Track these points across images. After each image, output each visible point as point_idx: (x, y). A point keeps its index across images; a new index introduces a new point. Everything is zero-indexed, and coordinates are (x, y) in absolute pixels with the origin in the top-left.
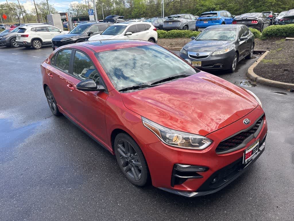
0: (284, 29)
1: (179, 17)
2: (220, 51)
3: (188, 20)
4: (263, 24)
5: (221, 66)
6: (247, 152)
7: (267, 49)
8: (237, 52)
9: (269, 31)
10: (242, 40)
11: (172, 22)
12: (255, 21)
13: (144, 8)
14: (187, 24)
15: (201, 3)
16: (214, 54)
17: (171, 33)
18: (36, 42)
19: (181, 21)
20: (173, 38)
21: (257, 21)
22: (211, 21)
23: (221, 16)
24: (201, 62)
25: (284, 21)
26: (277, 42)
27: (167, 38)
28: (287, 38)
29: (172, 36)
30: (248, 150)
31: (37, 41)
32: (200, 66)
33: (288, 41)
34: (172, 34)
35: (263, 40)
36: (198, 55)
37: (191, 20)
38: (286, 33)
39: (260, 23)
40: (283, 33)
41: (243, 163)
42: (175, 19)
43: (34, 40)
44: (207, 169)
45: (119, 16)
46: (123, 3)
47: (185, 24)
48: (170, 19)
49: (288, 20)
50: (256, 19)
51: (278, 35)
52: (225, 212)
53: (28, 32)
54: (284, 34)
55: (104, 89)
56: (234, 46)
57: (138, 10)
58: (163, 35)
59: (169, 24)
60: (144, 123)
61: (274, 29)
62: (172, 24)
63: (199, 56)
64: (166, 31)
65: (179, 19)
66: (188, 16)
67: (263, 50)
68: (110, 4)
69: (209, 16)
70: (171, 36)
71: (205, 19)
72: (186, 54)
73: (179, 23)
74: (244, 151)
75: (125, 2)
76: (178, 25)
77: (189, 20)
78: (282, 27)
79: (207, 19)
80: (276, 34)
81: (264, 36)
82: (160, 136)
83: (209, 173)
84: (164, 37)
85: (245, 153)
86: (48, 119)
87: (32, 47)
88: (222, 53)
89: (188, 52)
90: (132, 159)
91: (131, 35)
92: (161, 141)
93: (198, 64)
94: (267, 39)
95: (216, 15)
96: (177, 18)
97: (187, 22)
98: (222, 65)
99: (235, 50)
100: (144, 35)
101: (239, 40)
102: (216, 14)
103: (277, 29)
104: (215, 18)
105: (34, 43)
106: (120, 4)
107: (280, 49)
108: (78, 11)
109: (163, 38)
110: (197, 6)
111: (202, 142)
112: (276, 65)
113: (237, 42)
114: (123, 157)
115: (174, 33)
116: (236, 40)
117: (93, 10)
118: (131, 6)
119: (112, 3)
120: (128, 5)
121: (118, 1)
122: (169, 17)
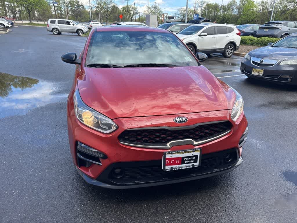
1: (279, 23)
3: (291, 28)
5: (289, 80)
6: (168, 156)
11: (268, 29)
16: (282, 64)
17: (260, 40)
19: (280, 29)
20: (262, 46)
24: (262, 71)
27: (255, 45)
29: (261, 44)
30: (171, 154)
32: (262, 75)
34: (262, 42)
36: (261, 62)
41: (162, 169)
42: (275, 26)
44: (105, 157)
46: (231, 10)
47: (286, 33)
48: (267, 26)
52: (124, 217)
58: (252, 41)
59: (264, 31)
62: (267, 31)
63: (263, 63)
64: (256, 38)
65: (279, 26)
70: (259, 44)
72: (249, 59)
73: (277, 30)
74: (165, 154)
75: (234, 8)
76: (276, 32)
83: (107, 162)
84: (252, 44)
85: (165, 156)
89: (252, 57)
91: (206, 36)
92: (76, 115)
93: (259, 73)
97: (288, 30)
98: (291, 79)
100: (222, 38)
106: (228, 10)
109: (250, 45)
111: (112, 126)
115: (264, 41)
117: (198, 15)
118: (239, 12)
119: (220, 9)
120: (236, 12)
121: (227, 7)
122: (266, 23)
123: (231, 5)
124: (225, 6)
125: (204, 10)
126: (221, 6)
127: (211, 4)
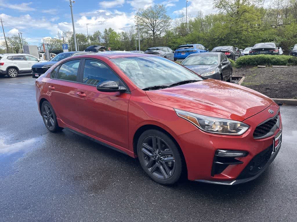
0: (255, 59)
1: (157, 49)
2: (207, 74)
4: (234, 56)
7: (243, 75)
8: (221, 74)
9: (242, 61)
10: (224, 64)
12: (228, 53)
13: (119, 44)
14: (165, 56)
15: (173, 40)
18: (11, 70)
19: (160, 53)
21: (229, 53)
22: (188, 53)
23: (196, 48)
25: (252, 53)
26: (250, 69)
28: (258, 66)
30: (276, 138)
31: (13, 70)
33: (260, 68)
35: (238, 68)
37: (169, 53)
38: (257, 61)
39: (232, 54)
40: (254, 62)
41: (273, 150)
42: (155, 51)
43: (9, 68)
44: (247, 153)
45: (102, 47)
46: (98, 39)
48: (150, 51)
49: (256, 52)
50: (229, 51)
51: (250, 64)
53: (3, 60)
54: (256, 63)
55: (126, 89)
56: (219, 69)
57: (113, 45)
60: (178, 114)
61: (246, 59)
65: (158, 51)
66: (165, 48)
67: (239, 76)
68: (85, 39)
69: (186, 49)
71: (182, 51)
74: (274, 138)
75: (100, 38)
77: (167, 53)
78: (253, 57)
79: (184, 51)
80: (249, 63)
81: (238, 65)
82: (197, 124)
83: (249, 158)
85: (275, 140)
86: (44, 135)
87: (6, 76)
88: (209, 75)
90: (161, 156)
92: (199, 129)
94: (241, 67)
95: (192, 48)
96: (156, 50)
97: (165, 54)
99: (220, 73)
101: (221, 64)
102: (192, 46)
103: (249, 59)
104: (192, 50)
105: (10, 71)
106: (95, 40)
107: (255, 75)
108: (52, 45)
110: (169, 43)
111: (239, 128)
112: (257, 86)
113: (220, 67)
114: (149, 157)
116: (219, 65)
117: (67, 45)
118: (106, 42)
119: (87, 39)
120: (103, 41)
121: (93, 37)
122: (148, 50)
123: (97, 35)
124: (91, 36)
125: (72, 40)
126: (87, 36)
127: (77, 34)
